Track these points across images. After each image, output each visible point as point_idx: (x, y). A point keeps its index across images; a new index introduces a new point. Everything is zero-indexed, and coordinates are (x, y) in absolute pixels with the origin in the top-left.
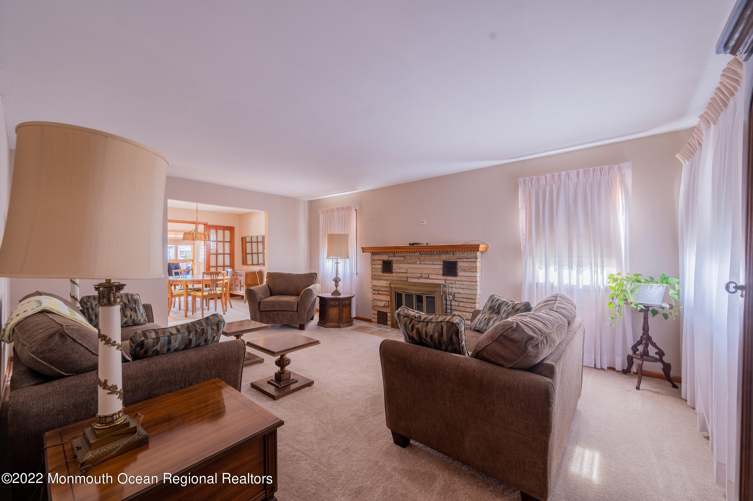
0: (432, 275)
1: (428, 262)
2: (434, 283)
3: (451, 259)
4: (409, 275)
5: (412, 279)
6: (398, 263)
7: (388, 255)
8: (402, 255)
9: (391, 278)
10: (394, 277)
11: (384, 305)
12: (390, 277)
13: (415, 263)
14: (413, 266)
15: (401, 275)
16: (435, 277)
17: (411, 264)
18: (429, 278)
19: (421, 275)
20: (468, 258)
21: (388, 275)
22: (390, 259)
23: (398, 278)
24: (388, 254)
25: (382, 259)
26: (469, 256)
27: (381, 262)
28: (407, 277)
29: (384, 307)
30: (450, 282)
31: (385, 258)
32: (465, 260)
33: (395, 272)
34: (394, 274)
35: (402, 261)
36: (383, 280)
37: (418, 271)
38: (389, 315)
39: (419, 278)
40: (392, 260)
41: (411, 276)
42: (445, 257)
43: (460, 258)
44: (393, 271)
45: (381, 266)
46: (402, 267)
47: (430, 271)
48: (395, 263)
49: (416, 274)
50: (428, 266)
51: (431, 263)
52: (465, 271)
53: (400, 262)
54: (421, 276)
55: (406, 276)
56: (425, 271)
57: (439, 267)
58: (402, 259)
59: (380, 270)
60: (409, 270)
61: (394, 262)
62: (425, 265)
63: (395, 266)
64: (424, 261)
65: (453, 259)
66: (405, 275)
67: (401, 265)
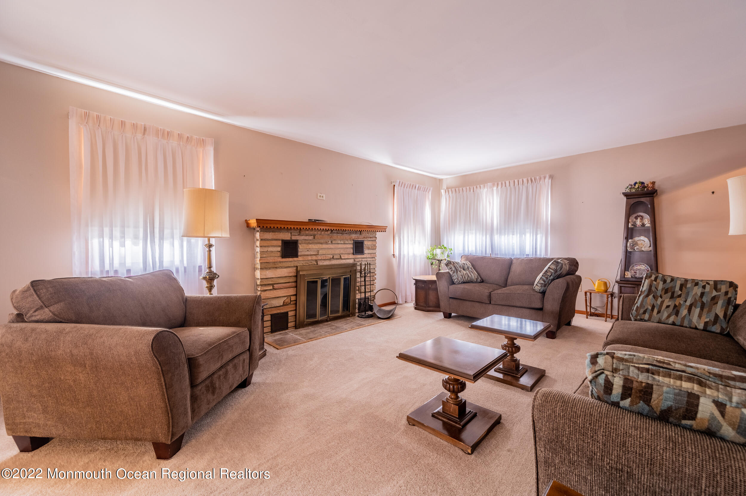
0: (343, 255)
1: (339, 242)
2: (346, 263)
3: (359, 238)
4: (319, 258)
5: (323, 261)
6: (305, 243)
7: (291, 233)
8: (312, 233)
9: (296, 264)
10: (300, 262)
11: (284, 303)
12: (293, 263)
13: (326, 243)
14: (324, 246)
15: (310, 258)
16: (346, 256)
17: (322, 244)
18: (341, 258)
19: (333, 256)
20: (371, 238)
21: (291, 259)
22: (294, 238)
23: (305, 263)
24: (291, 231)
25: (281, 238)
26: (371, 236)
27: (280, 243)
28: (316, 261)
29: (283, 305)
30: (358, 260)
31: (287, 236)
32: (370, 239)
33: (301, 256)
34: (300, 258)
35: (310, 240)
36: (282, 267)
37: (330, 252)
38: (291, 314)
39: (330, 259)
40: (297, 240)
41: (322, 258)
42: (354, 236)
43: (365, 237)
44: (299, 254)
45: (279, 249)
46: (311, 248)
47: (342, 251)
48: (300, 244)
49: (327, 255)
50: (340, 246)
51: (342, 242)
52: (369, 249)
53: (308, 242)
54: (333, 258)
55: (317, 259)
56: (337, 252)
57: (350, 246)
58: (311, 238)
59: (279, 254)
60: (320, 251)
61: (301, 242)
62: (337, 245)
63: (302, 248)
64: (335, 240)
65: (361, 238)
66: (314, 258)
67: (311, 246)
